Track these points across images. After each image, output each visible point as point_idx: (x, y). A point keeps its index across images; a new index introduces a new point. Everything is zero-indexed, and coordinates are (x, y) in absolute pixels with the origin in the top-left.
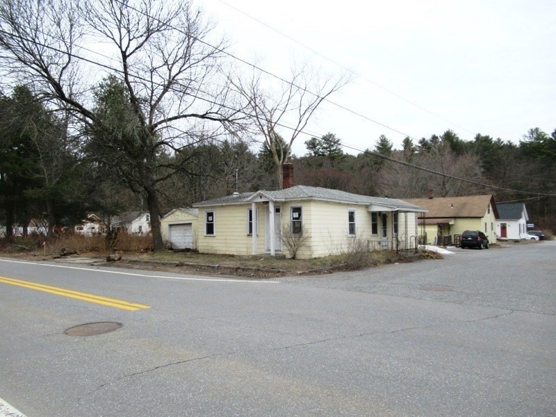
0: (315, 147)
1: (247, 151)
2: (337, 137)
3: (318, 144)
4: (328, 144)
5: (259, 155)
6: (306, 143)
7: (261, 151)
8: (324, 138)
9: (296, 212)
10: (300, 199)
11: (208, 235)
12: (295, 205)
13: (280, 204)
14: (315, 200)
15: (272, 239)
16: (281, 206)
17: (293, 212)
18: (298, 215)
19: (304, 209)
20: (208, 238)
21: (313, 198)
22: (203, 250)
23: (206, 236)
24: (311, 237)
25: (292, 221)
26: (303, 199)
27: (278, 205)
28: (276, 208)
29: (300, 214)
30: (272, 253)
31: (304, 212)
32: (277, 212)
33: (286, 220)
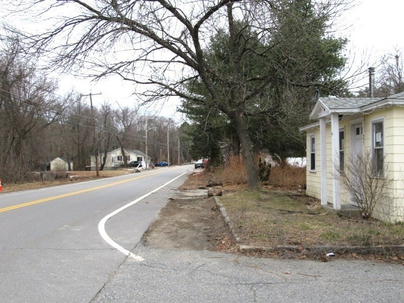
9: (379, 132)
10: (375, 107)
11: (312, 171)
12: (376, 118)
13: (362, 119)
14: (396, 105)
15: (334, 180)
16: (363, 122)
17: (376, 133)
18: (380, 138)
19: (385, 126)
20: (312, 174)
21: (390, 103)
22: (309, 192)
23: (310, 172)
24: (393, 180)
25: (375, 149)
26: (379, 106)
27: (358, 120)
28: (357, 127)
29: (382, 135)
30: (334, 205)
31: (386, 131)
32: (358, 133)
33: (368, 146)
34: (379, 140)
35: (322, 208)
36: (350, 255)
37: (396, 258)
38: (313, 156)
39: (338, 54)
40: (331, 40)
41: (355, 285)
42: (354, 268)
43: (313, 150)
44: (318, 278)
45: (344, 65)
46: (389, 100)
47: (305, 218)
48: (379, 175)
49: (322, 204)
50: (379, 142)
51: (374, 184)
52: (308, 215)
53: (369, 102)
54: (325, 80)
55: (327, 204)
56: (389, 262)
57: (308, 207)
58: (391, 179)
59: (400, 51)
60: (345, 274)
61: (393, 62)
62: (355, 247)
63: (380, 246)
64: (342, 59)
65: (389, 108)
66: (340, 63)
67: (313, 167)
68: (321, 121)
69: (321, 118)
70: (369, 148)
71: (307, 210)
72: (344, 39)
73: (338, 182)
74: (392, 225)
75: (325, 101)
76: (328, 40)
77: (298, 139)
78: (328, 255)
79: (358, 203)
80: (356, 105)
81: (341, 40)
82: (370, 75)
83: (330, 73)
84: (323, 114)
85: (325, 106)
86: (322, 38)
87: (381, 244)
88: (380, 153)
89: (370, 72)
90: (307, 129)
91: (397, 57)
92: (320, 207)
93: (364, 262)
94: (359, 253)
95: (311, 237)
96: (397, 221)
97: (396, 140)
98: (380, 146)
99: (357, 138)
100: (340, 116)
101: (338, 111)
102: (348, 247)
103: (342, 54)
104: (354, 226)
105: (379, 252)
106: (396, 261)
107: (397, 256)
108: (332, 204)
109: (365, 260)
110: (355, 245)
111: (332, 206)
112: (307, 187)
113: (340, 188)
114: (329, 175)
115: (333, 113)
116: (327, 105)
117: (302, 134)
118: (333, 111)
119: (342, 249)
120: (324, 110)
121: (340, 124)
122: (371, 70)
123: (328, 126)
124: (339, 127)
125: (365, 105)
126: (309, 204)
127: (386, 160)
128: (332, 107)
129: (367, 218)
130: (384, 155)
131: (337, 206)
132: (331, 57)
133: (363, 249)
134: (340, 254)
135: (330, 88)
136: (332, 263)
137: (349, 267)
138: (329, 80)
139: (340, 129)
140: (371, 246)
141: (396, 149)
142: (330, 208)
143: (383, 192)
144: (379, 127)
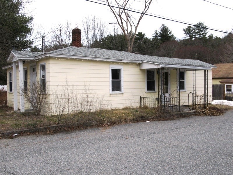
0: (190, 32)
1: (145, 37)
2: (205, 25)
3: (192, 30)
4: (198, 29)
5: (152, 39)
6: (184, 30)
7: (153, 37)
8: (196, 26)
9: (44, 70)
10: (41, 57)
11: (10, 92)
12: (42, 63)
13: (36, 63)
14: (51, 57)
15: (21, 96)
16: (36, 65)
17: (42, 71)
18: (44, 73)
19: (46, 67)
20: (10, 94)
21: (48, 56)
22: (9, 104)
23: (9, 93)
24: (50, 95)
25: (42, 79)
26: (43, 57)
27: (34, 64)
28: (33, 67)
29: (45, 72)
30: (21, 110)
31: (46, 70)
32: (34, 71)
33: (39, 77)
34: (44, 75)
35: (15, 112)
36: (26, 133)
37: (49, 132)
38: (11, 84)
39: (27, 25)
40: (23, 17)
41: (25, 147)
42: (27, 139)
43: (11, 80)
44: (7, 146)
45: (31, 32)
46: (47, 54)
47: (4, 118)
48: (43, 92)
49: (15, 110)
50: (43, 76)
51: (41, 97)
52: (6, 117)
53: (39, 55)
54: (20, 40)
55: (17, 110)
56: (45, 134)
57: (7, 113)
58: (49, 94)
59: (62, 27)
60: (22, 142)
61: (58, 33)
62: (29, 129)
63: (41, 127)
64: (29, 28)
65: (48, 58)
66: (29, 31)
67: (11, 90)
68: (13, 63)
69: (14, 62)
70: (39, 79)
71: (6, 114)
72: (31, 17)
73: (23, 97)
74: (49, 117)
75: (15, 52)
76: (21, 17)
77: (2, 74)
78: (14, 135)
79: (33, 107)
80: (32, 56)
81: (29, 18)
82: (42, 40)
83: (23, 36)
84: (14, 60)
85: (15, 55)
86: (18, 15)
87: (42, 126)
88: (44, 81)
89: (42, 38)
90: (7, 68)
91: (60, 30)
92: (14, 112)
93: (33, 136)
94: (31, 132)
95: (5, 127)
96: (52, 115)
97: (51, 75)
98: (44, 77)
99: (33, 73)
100: (24, 62)
101: (22, 59)
102: (25, 130)
103: (30, 26)
104: (30, 119)
105: (41, 130)
106: (49, 133)
107: (49, 131)
108: (20, 110)
109: (34, 135)
110: (29, 128)
111: (20, 111)
112: (8, 102)
113: (23, 100)
114: (18, 94)
115: (20, 60)
116: (16, 55)
117: (4, 71)
118: (19, 58)
119: (22, 131)
120: (15, 58)
121: (23, 66)
122: (43, 37)
123: (17, 67)
124: (23, 67)
125: (36, 56)
126: (8, 111)
127: (47, 85)
128: (19, 56)
129: (37, 115)
130: (46, 82)
131: (23, 110)
132: (23, 27)
133: (33, 130)
134: (21, 134)
135: (20, 45)
136: (16, 139)
137: (24, 139)
138: (22, 40)
139: (23, 69)
140: (37, 128)
141: (51, 79)
142: (19, 112)
143: (46, 101)
144: (43, 68)
